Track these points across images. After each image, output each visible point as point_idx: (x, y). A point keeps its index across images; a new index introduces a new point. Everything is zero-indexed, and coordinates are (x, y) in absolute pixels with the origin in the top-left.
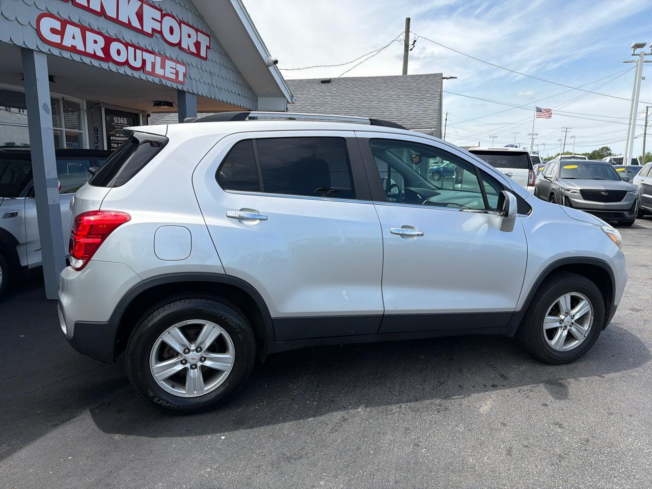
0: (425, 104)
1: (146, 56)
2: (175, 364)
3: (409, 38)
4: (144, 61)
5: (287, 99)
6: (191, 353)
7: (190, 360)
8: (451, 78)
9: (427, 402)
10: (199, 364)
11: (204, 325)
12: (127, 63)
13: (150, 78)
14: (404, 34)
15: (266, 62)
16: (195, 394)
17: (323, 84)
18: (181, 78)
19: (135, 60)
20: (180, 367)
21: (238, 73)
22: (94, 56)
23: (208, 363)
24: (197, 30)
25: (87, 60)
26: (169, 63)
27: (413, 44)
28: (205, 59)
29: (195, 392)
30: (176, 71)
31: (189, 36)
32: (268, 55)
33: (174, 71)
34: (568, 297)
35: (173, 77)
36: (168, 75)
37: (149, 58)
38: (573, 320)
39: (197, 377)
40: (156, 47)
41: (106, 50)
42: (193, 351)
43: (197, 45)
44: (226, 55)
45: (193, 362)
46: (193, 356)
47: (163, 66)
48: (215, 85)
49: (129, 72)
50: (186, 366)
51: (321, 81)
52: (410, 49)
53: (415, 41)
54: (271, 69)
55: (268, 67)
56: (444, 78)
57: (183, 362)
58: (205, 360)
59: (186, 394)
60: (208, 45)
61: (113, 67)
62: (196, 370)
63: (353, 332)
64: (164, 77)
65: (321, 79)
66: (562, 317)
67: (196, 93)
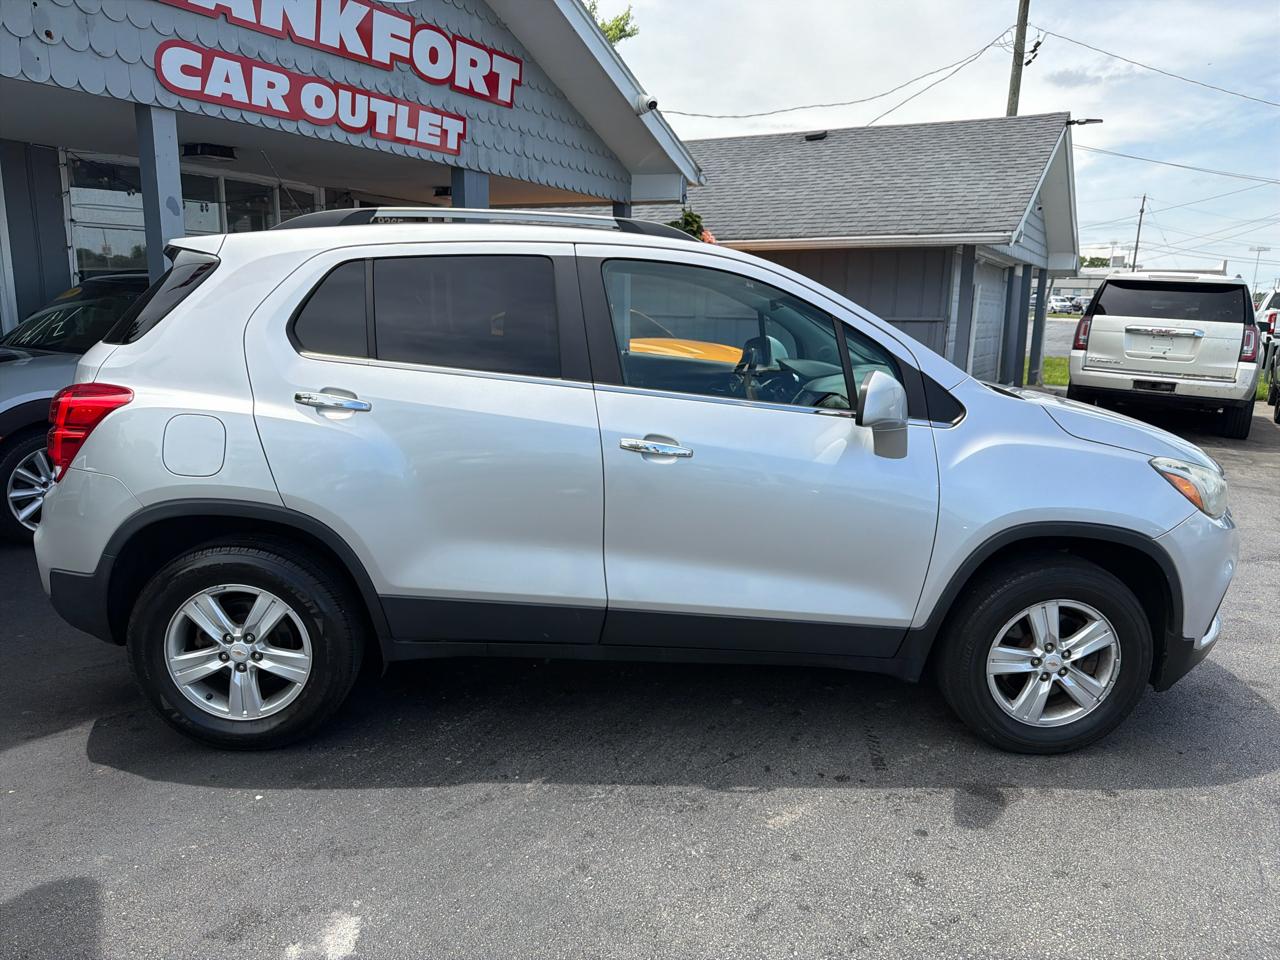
1: (377, 105)
2: (209, 659)
3: (1024, 38)
4: (372, 117)
5: (685, 177)
6: (235, 642)
7: (233, 655)
8: (1088, 121)
10: (251, 664)
11: (257, 596)
12: (336, 120)
13: (385, 146)
14: (1014, 31)
15: (634, 106)
16: (245, 716)
17: (809, 143)
18: (452, 143)
19: (353, 114)
20: (216, 665)
21: (586, 128)
22: (268, 111)
23: (265, 665)
24: (491, 52)
25: (253, 119)
26: (425, 117)
27: (1033, 52)
28: (510, 105)
29: (245, 712)
30: (442, 130)
31: (474, 63)
32: (639, 90)
33: (438, 131)
34: (1052, 609)
35: (436, 141)
36: (423, 138)
37: (384, 109)
38: (1067, 663)
39: (249, 686)
40: (400, 88)
41: (293, 98)
42: (238, 639)
43: (492, 80)
44: (558, 95)
45: (240, 659)
46: (239, 649)
47: (413, 122)
48: (530, 155)
49: (340, 136)
50: (226, 664)
51: (806, 137)
52: (1025, 61)
53: (1038, 44)
54: (647, 118)
55: (638, 115)
56: (1073, 122)
57: (224, 656)
58: (260, 659)
59: (230, 713)
60: (517, 78)
61: (307, 130)
62: (245, 673)
63: (547, 636)
64: (416, 144)
65: (805, 133)
66: (1038, 652)
67: (485, 169)
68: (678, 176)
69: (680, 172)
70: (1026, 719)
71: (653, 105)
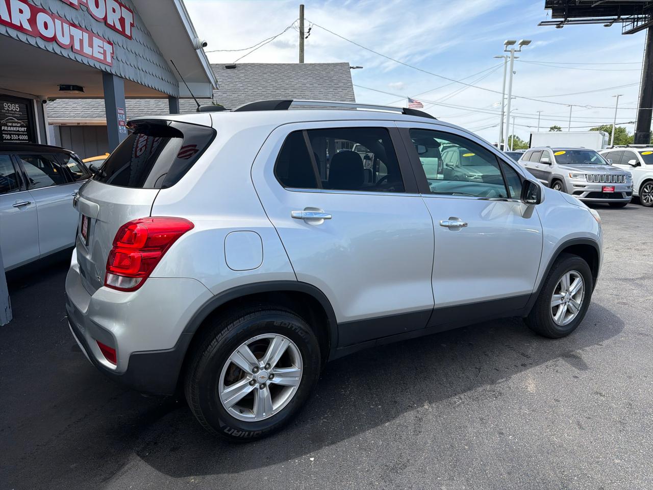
0: (341, 93)
1: (74, 31)
2: (244, 387)
3: (303, 25)
4: (72, 37)
5: (212, 85)
6: (260, 371)
7: (259, 380)
8: (357, 67)
9: (480, 389)
10: (268, 382)
11: (273, 339)
12: (54, 39)
13: (79, 58)
14: (299, 21)
15: (194, 43)
16: (265, 416)
17: (228, 70)
18: (109, 59)
19: (63, 36)
20: (249, 389)
21: (160, 55)
22: (20, 28)
23: (277, 380)
24: (121, 5)
25: (13, 33)
26: (96, 41)
27: (309, 32)
28: (130, 38)
29: (264, 414)
30: (104, 50)
31: (114, 11)
32: (196, 37)
33: (102, 51)
34: (568, 275)
35: (102, 57)
36: (97, 55)
37: (77, 33)
38: (571, 296)
39: (267, 396)
40: (83, 21)
41: (32, 21)
42: (262, 369)
43: (122, 20)
44: (148, 34)
45: (262, 381)
46: (261, 374)
47: (91, 45)
48: (140, 69)
49: (58, 50)
50: (255, 386)
51: (226, 67)
52: (305, 36)
53: (310, 29)
54: (198, 51)
55: (195, 50)
56: (351, 68)
57: (252, 383)
58: (274, 377)
59: (255, 417)
60: (132, 22)
61: (42, 44)
62: (265, 389)
64: (92, 57)
65: (225, 64)
66: (563, 294)
67: (123, 76)
68: (209, 84)
69: (210, 82)
70: (559, 323)
71: (205, 44)
